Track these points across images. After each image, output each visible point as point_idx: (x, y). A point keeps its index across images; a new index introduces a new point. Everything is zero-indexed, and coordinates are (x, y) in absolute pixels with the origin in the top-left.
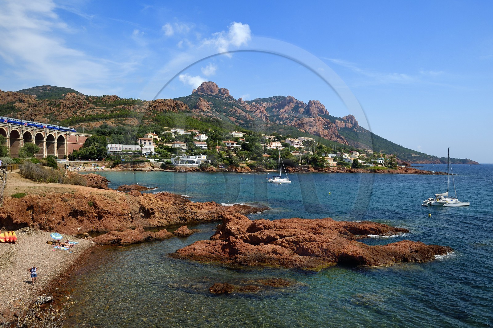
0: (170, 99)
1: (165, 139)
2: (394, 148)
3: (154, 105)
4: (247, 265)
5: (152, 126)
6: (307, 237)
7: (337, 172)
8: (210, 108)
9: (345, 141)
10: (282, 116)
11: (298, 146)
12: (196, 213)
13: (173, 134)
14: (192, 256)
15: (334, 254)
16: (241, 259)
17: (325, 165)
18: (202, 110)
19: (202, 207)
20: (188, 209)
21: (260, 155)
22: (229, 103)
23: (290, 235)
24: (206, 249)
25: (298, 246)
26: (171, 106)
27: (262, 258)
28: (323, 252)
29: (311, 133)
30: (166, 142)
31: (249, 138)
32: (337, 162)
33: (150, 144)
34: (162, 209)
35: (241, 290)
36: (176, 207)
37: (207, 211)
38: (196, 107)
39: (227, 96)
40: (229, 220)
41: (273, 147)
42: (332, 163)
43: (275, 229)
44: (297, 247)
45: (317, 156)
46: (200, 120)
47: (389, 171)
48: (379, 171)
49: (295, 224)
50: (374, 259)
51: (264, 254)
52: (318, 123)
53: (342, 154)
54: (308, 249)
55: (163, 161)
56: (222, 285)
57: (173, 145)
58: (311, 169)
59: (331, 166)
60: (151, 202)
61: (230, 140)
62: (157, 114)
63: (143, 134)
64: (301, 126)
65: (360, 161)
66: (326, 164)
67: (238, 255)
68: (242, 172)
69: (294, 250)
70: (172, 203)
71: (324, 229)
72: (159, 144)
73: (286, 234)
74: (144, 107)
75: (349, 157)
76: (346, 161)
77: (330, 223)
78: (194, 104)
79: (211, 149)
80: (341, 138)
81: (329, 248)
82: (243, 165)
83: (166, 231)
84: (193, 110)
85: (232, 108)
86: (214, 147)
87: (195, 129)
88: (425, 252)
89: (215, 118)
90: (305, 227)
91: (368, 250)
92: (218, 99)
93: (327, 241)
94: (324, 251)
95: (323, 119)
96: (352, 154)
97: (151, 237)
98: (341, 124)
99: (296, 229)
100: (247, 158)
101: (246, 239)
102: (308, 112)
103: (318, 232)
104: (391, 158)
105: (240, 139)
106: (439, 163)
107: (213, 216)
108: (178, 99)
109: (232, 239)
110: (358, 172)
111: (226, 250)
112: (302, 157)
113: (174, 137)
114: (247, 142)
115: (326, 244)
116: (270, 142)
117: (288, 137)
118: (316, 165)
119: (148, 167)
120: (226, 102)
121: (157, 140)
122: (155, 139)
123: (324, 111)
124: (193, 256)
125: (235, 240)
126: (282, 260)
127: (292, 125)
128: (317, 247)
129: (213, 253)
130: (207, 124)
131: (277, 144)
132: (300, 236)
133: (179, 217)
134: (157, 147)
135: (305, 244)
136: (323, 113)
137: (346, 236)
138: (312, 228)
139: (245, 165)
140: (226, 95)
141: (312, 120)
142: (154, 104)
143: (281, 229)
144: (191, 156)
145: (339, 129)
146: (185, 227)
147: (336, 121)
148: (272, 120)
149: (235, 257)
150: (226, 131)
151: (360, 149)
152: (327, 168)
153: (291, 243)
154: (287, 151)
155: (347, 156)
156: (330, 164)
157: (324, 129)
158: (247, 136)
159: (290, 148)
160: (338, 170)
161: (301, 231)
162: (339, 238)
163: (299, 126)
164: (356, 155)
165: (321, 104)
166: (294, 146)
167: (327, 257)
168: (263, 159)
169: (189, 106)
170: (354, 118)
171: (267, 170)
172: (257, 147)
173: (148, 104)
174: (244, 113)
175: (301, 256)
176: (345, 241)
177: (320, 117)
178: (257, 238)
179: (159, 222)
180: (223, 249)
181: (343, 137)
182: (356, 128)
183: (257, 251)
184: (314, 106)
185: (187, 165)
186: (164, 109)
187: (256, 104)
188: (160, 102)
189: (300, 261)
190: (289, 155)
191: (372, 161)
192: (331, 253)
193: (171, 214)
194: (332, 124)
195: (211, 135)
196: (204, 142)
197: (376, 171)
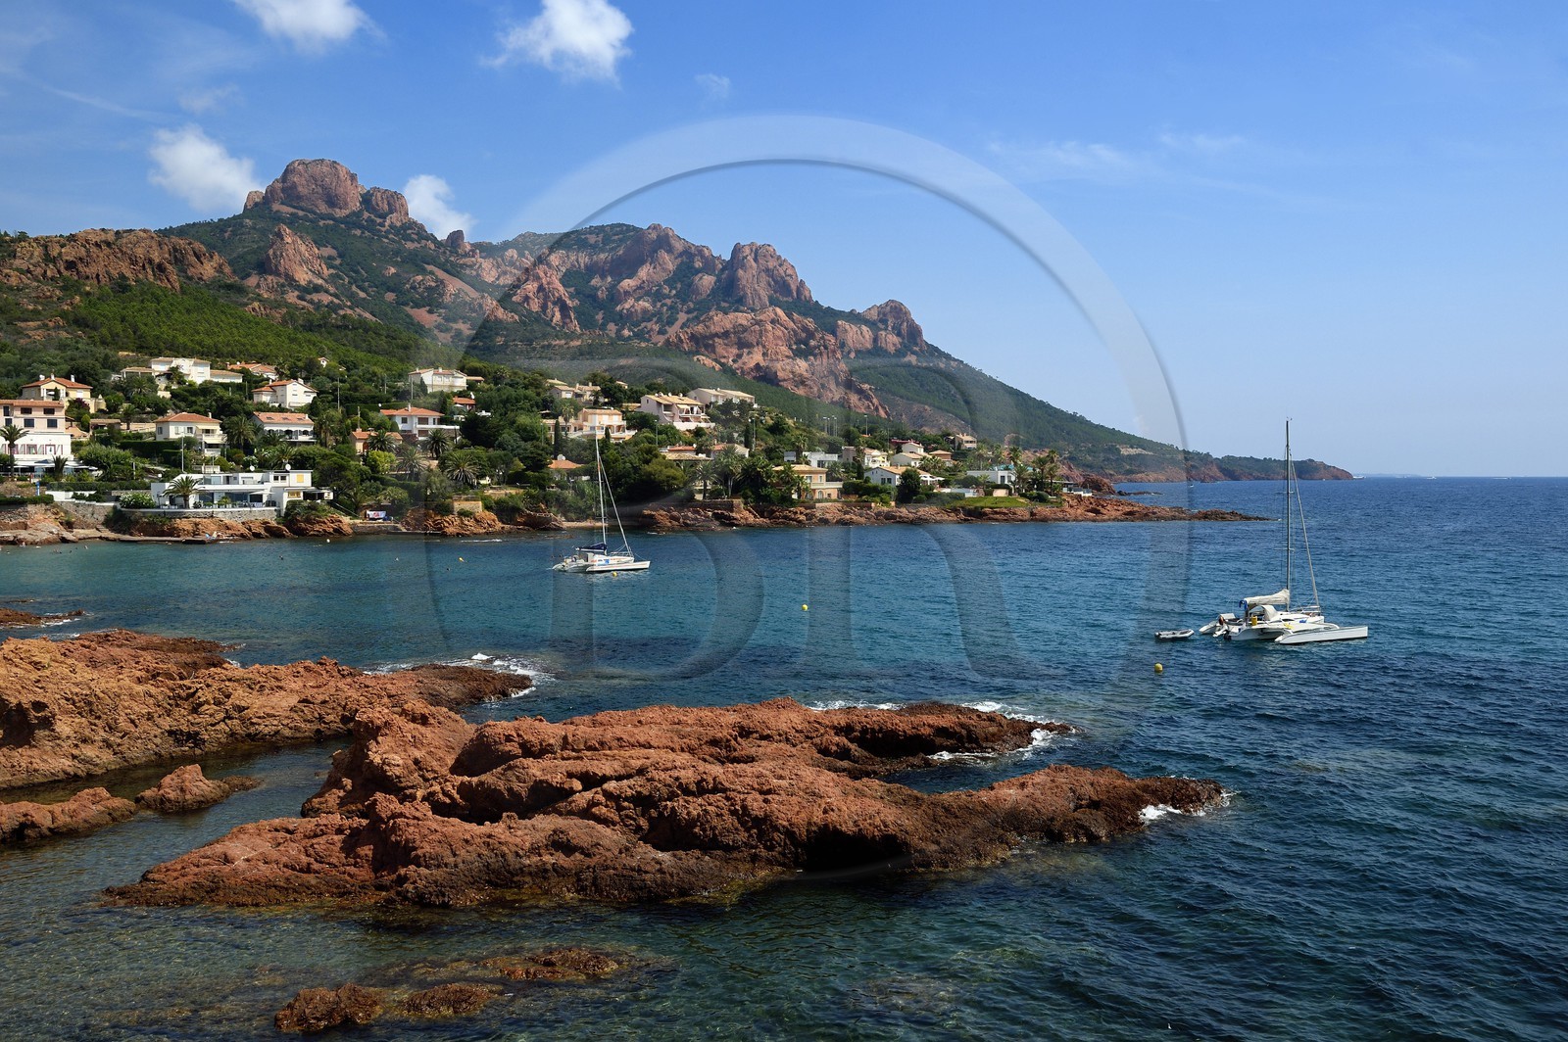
0: (145, 231)
1: (125, 405)
2: (1055, 427)
3: (67, 254)
4: (445, 906)
5: (63, 347)
6: (688, 776)
7: (842, 523)
8: (326, 272)
9: (875, 401)
10: (627, 306)
11: (692, 426)
12: (245, 708)
13: (162, 383)
14: (211, 890)
15: (789, 833)
16: (420, 884)
17: (795, 496)
18: (291, 281)
19: (274, 683)
20: (210, 697)
21: (537, 464)
22: (410, 252)
23: (623, 772)
24: (274, 854)
25: (654, 813)
26: (150, 261)
27: (509, 872)
28: (748, 830)
29: (742, 372)
30: (128, 418)
31: (494, 394)
32: (839, 485)
33: (52, 424)
34: (90, 704)
35: (413, 1006)
36: (153, 690)
37: (293, 700)
38: (264, 267)
39: (398, 224)
40: (379, 728)
41: (593, 428)
42: (826, 489)
43: (566, 753)
44: (650, 820)
45: (763, 460)
46: (284, 323)
47: (1032, 514)
48: (996, 513)
49: (645, 728)
50: (938, 843)
51: (517, 854)
52: (770, 335)
53: (860, 452)
54: (692, 822)
55: (117, 499)
56: (331, 996)
57: (160, 430)
58: (743, 513)
59: (819, 501)
60: (34, 676)
61: (414, 405)
62: (81, 295)
63: (18, 381)
64: (707, 346)
65: (929, 479)
66: (799, 491)
67: (412, 867)
68: (463, 535)
69: (639, 828)
70: (139, 674)
71: (763, 743)
72: (96, 427)
73: (609, 772)
74: (17, 263)
75: (886, 465)
76: (875, 481)
77: (787, 719)
78: (254, 252)
79: (331, 441)
80: (860, 392)
81: (772, 812)
82: (467, 506)
83: (103, 792)
84: (252, 281)
85: (424, 271)
86: (345, 435)
87: (262, 359)
88: (1124, 804)
89: (349, 312)
90: (684, 737)
91: (919, 812)
92: (358, 232)
93: (765, 788)
94: (752, 827)
95: (789, 316)
96: (899, 450)
97: (33, 825)
98: (858, 336)
99: (650, 747)
100: (483, 476)
101: (448, 801)
102: (729, 292)
103: (736, 754)
104: (1041, 462)
105: (456, 399)
106: (1215, 479)
107: (321, 718)
108: (182, 231)
109: (386, 803)
110: (919, 518)
111: (362, 853)
112: (706, 468)
113: (168, 395)
114: (484, 413)
115: (760, 798)
116: (577, 410)
117: (653, 389)
118: (759, 498)
119: (43, 525)
120: (395, 246)
121: (87, 407)
122: (78, 404)
123: (793, 287)
124: (218, 888)
125: (395, 806)
126: (588, 875)
127: (668, 340)
128: (725, 812)
129: (308, 870)
130: (314, 337)
131: (605, 418)
132: (663, 775)
133: (171, 733)
134: (85, 437)
135: (678, 804)
136: (789, 294)
137: (845, 764)
138: (714, 742)
139: (478, 507)
140: (394, 219)
141: (745, 323)
142: (70, 253)
143: (589, 753)
144: (241, 475)
145: (852, 355)
146: (193, 771)
147: (837, 326)
148: (587, 322)
149: (400, 875)
150: (398, 367)
151: (930, 431)
152: (802, 509)
153: (626, 804)
154: (646, 445)
155: (880, 459)
156: (814, 490)
157: (795, 355)
158: (487, 386)
159: (660, 433)
160: (846, 513)
161: (672, 756)
162: (808, 773)
163: (697, 343)
164: (912, 456)
165: (779, 257)
166: (675, 424)
167: (766, 847)
168: (550, 479)
169: (231, 263)
170: (907, 313)
171: (566, 524)
172: (525, 430)
173: (38, 252)
174: (474, 294)
175: (662, 850)
176: (831, 784)
177: (778, 310)
178: (492, 794)
179: (74, 757)
180: (350, 847)
181: (866, 386)
182: (913, 353)
183: (489, 845)
184: (754, 264)
185: (227, 514)
186: (115, 273)
187: (523, 256)
188: (97, 245)
189: (660, 871)
190: (654, 460)
191: (972, 478)
192: (778, 830)
193: (133, 721)
194: (823, 338)
195: (329, 385)
196: (301, 415)
197: (985, 514)
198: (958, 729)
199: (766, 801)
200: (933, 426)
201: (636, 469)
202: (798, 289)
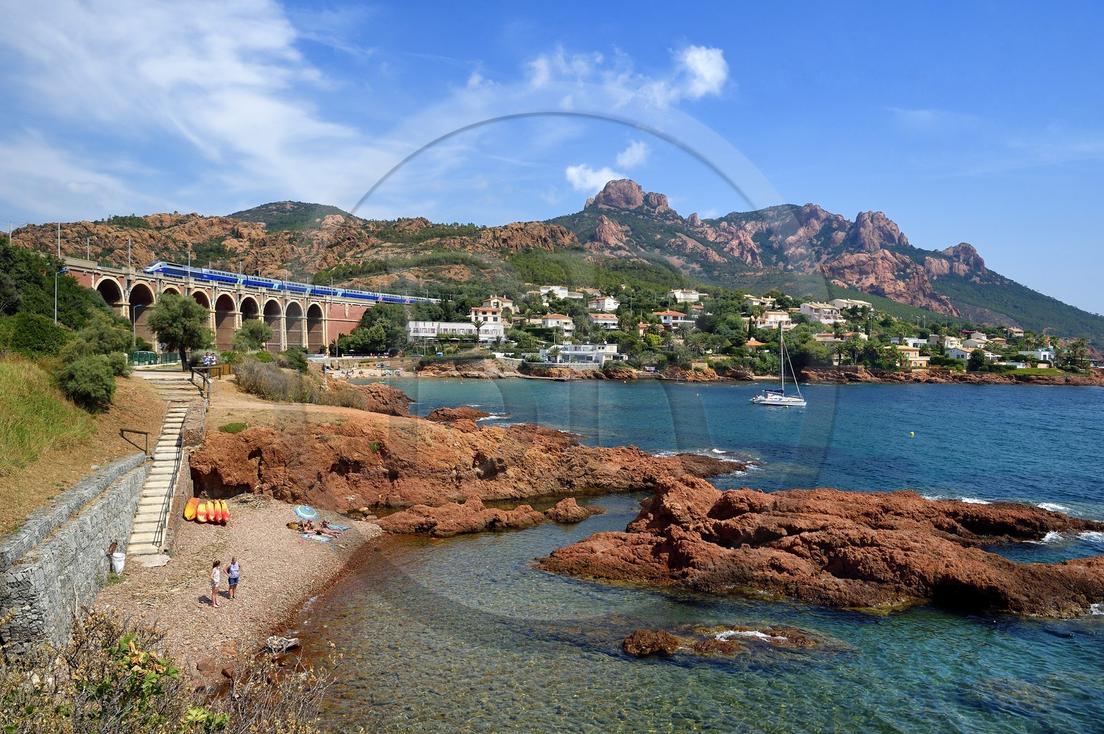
0: (538, 222)
1: (528, 310)
2: (1081, 323)
4: (709, 592)
5: (500, 281)
6: (854, 533)
7: (929, 382)
8: (625, 239)
9: (950, 306)
10: (791, 252)
11: (832, 321)
12: (594, 470)
13: (545, 299)
14: (585, 566)
15: (922, 577)
16: (695, 578)
17: (898, 365)
18: (607, 244)
19: (607, 457)
20: (578, 463)
21: (739, 343)
22: (668, 226)
23: (812, 527)
24: (616, 551)
25: (832, 554)
26: (541, 237)
27: (745, 578)
28: (894, 572)
29: (862, 289)
30: (529, 317)
31: (714, 303)
32: (928, 358)
33: (496, 319)
34: (522, 461)
36: (551, 457)
37: (618, 468)
38: (593, 238)
39: (663, 211)
40: (669, 488)
41: (771, 322)
42: (917, 360)
43: (776, 512)
44: (829, 558)
45: (877, 342)
46: (604, 266)
47: (1067, 380)
48: (1040, 379)
49: (824, 502)
50: (1028, 596)
51: (750, 569)
52: (880, 267)
53: (942, 338)
54: (857, 563)
55: (524, 357)
56: (653, 635)
57: (544, 323)
58: (863, 373)
59: (914, 368)
60: (498, 445)
61: (671, 310)
62: (509, 255)
63: (481, 298)
64: (839, 274)
65: (991, 356)
66: (901, 362)
67: (691, 568)
68: (696, 381)
69: (822, 562)
70: (542, 447)
71: (898, 518)
72: (515, 321)
73: (804, 526)
74: (482, 240)
75: (960, 346)
76: (952, 357)
77: (913, 504)
78: (589, 230)
79: (627, 329)
80: (940, 301)
81: (910, 562)
82: (699, 365)
83: (530, 508)
84: (588, 245)
85: (675, 236)
86: (634, 325)
87: (593, 286)
89: (636, 260)
90: (848, 509)
91: (1013, 574)
92: (641, 217)
93: (905, 547)
94: (897, 570)
95: (894, 255)
96: (969, 337)
97: (499, 521)
98: (939, 266)
99: (827, 513)
100: (708, 349)
101: (707, 533)
102: (855, 240)
103: (880, 523)
104: (1075, 346)
105: (693, 306)
107: (632, 479)
108: (555, 221)
109: (676, 531)
110: (984, 381)
111: (663, 557)
112: (840, 347)
113: (548, 305)
114: (709, 314)
115: (903, 553)
116: (762, 312)
117: (807, 300)
118: (874, 365)
119: (491, 368)
120: (660, 223)
121: (510, 311)
122: (507, 309)
123: (896, 237)
124: (588, 566)
125: (682, 533)
126: (792, 586)
127: (815, 271)
128: (879, 558)
129: (634, 562)
130: (618, 273)
131: (779, 316)
132: (838, 532)
133: (559, 480)
134: (510, 326)
135: (848, 550)
136: (893, 241)
137: (953, 536)
138: (867, 514)
139: (705, 366)
140: (661, 209)
141: (864, 259)
142: (504, 235)
143: (790, 514)
144: (583, 346)
145: (935, 278)
146: (571, 501)
147: (925, 260)
148: (767, 262)
149: (683, 572)
150: (662, 289)
151: (989, 326)
152: (903, 373)
153: (815, 546)
154: (804, 333)
155: (956, 342)
156: (911, 361)
157: (897, 278)
158: (710, 299)
159: (812, 326)
160: (932, 376)
161: (840, 520)
162: (935, 541)
163: (833, 272)
164: (978, 341)
165: (887, 219)
166: (821, 320)
167: (905, 583)
168: (746, 351)
169: (577, 236)
170: (974, 251)
171: (755, 377)
172: (732, 323)
173: (491, 235)
174: (702, 247)
175: (838, 578)
176: (950, 549)
177: (886, 251)
178: (734, 532)
179: (515, 488)
180: (656, 551)
181: (944, 297)
182: (978, 276)
183: (734, 561)
184: (871, 224)
185: (578, 366)
186: (524, 244)
187: (731, 225)
188: (517, 230)
189: (838, 590)
190: (809, 341)
191: (1022, 356)
192: (915, 574)
193: (541, 472)
194: (915, 268)
195: (626, 299)
196: (612, 315)
197: (1032, 379)
198: (1033, 521)
199: (906, 555)
200: (991, 322)
201: (797, 347)
202: (899, 238)
